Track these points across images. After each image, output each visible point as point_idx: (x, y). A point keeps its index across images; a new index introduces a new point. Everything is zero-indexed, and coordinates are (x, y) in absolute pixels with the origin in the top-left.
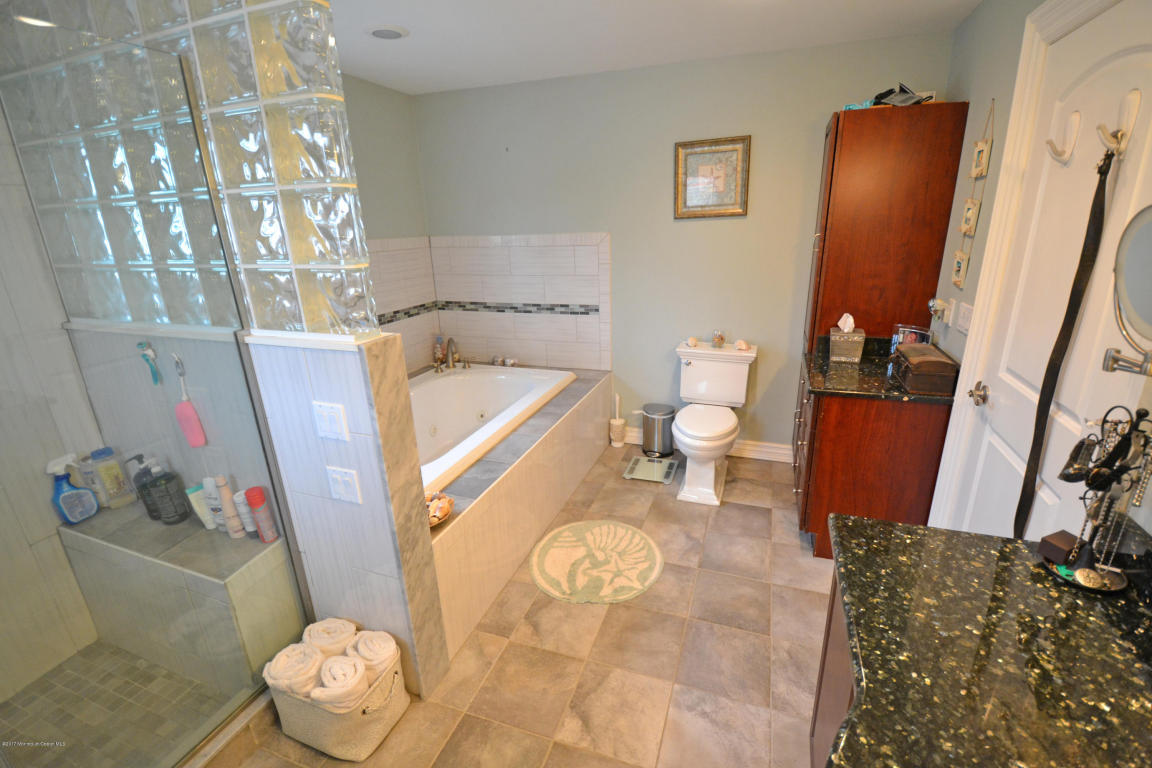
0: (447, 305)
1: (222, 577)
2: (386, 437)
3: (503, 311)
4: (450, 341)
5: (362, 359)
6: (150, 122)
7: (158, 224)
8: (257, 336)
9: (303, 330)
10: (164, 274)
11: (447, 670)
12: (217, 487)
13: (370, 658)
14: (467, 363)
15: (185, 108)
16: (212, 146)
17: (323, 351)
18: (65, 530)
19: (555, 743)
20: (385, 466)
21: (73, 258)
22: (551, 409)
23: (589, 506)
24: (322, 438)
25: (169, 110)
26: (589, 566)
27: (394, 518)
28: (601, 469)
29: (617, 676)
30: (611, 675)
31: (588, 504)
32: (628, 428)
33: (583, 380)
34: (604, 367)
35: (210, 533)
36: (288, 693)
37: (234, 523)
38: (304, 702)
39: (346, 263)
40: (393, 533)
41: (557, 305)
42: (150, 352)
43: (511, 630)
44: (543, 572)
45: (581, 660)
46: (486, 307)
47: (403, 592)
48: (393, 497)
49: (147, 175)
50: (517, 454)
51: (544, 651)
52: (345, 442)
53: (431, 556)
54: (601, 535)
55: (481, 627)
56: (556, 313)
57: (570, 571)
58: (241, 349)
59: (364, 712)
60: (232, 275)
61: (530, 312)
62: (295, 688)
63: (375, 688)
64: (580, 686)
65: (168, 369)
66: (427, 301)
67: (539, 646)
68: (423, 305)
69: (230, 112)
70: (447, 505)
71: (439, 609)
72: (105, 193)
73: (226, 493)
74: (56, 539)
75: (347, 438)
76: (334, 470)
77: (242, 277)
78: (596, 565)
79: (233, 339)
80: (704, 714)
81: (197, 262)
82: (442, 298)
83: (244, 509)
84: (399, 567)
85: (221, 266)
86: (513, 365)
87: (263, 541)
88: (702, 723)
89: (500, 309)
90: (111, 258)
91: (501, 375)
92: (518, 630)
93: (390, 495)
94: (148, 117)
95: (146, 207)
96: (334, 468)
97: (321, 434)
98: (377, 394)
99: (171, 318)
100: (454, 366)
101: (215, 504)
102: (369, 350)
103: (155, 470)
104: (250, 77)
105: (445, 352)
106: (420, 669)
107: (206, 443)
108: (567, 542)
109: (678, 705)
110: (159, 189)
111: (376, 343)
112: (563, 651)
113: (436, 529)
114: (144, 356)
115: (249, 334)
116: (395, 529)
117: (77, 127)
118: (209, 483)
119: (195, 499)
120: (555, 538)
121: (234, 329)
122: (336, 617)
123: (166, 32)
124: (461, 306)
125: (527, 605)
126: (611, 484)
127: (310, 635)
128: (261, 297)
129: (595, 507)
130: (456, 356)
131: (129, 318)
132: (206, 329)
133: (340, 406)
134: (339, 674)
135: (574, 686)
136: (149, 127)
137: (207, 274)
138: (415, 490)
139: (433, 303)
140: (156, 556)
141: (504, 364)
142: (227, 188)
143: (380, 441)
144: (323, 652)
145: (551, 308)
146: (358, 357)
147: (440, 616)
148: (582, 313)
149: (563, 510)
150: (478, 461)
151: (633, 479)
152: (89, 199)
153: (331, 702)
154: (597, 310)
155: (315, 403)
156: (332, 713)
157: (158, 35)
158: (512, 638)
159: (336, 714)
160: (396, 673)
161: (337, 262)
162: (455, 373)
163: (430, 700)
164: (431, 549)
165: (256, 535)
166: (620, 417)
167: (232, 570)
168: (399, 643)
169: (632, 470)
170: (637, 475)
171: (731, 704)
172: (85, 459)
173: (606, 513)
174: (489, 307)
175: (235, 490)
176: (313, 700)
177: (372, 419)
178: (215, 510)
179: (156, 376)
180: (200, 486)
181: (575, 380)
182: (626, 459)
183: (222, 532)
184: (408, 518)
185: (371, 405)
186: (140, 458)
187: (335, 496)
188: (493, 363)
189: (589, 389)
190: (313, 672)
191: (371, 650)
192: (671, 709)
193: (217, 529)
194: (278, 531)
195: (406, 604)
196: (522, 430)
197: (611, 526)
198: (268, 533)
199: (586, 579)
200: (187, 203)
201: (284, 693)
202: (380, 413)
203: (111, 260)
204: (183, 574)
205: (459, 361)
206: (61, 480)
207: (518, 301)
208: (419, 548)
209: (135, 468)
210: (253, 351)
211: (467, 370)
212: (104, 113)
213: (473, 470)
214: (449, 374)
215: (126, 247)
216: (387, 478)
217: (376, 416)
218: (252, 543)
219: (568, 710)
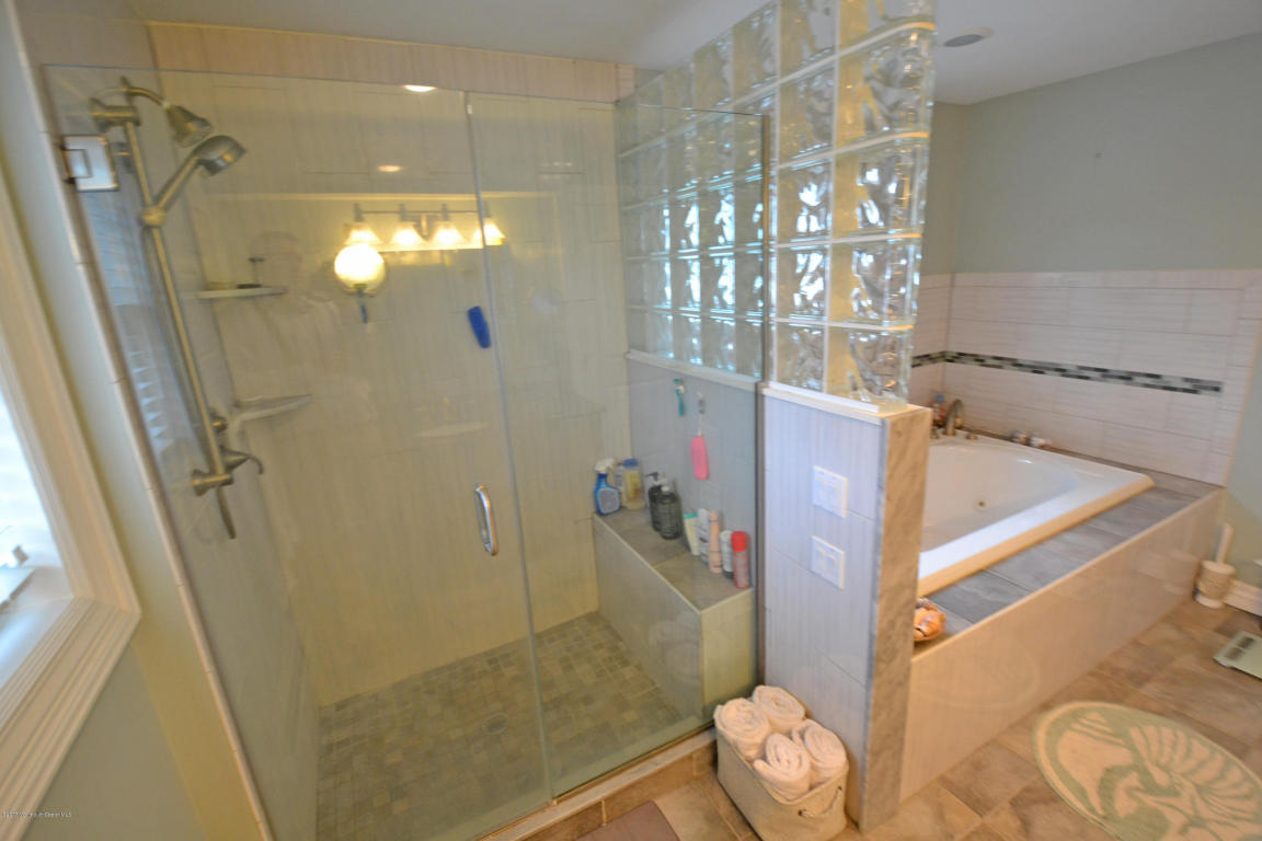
0: (959, 357)
1: (700, 609)
2: (889, 528)
3: (1042, 373)
4: (957, 403)
5: (882, 435)
6: (723, 184)
7: (711, 274)
8: (774, 389)
9: (820, 391)
10: (706, 320)
11: (893, 814)
12: (710, 521)
13: (818, 758)
14: (973, 432)
15: (757, 166)
16: (774, 203)
17: (838, 416)
18: (596, 517)
20: (880, 559)
21: (642, 301)
22: (1104, 525)
23: (1140, 684)
24: (816, 506)
25: (743, 167)
26: (1138, 784)
27: (876, 621)
28: (1170, 632)
31: (1140, 680)
32: (1235, 582)
33: (1165, 492)
34: (1209, 479)
35: (693, 556)
36: (733, 747)
37: (714, 558)
38: (745, 766)
39: (891, 324)
40: (871, 636)
41: (1139, 374)
42: (681, 388)
43: (989, 809)
44: (1054, 760)
46: (1016, 364)
47: (867, 705)
48: (881, 596)
49: (711, 231)
50: (1043, 579)
52: (839, 518)
53: (907, 676)
54: (1161, 742)
55: (943, 780)
56: (1137, 385)
57: (1102, 780)
58: (758, 398)
59: (800, 813)
60: (765, 326)
61: (1087, 378)
62: (740, 746)
63: (817, 794)
65: (692, 406)
66: (933, 350)
68: (927, 356)
69: (796, 165)
70: (936, 621)
71: (902, 740)
72: (676, 246)
73: (715, 528)
74: (589, 521)
75: (843, 514)
76: (821, 544)
77: (774, 328)
78: (1150, 787)
79: (752, 389)
81: (737, 313)
82: (954, 348)
83: (726, 549)
84: (870, 676)
85: (757, 318)
86: (1042, 447)
87: (736, 584)
89: (1038, 369)
90: (669, 303)
91: (1027, 460)
92: (997, 814)
93: (879, 592)
94: (724, 178)
95: (706, 261)
96: (819, 540)
97: (816, 502)
98: (891, 477)
99: (704, 360)
100: (954, 434)
101: (704, 534)
102: (894, 425)
103: (665, 489)
104: (827, 126)
105: (944, 414)
106: (866, 797)
107: (707, 477)
108: (1097, 730)
110: (717, 244)
111: (902, 419)
113: (920, 645)
114: (678, 391)
115: (767, 387)
116: (876, 632)
117: (666, 191)
118: (703, 513)
119: (689, 524)
120: (1075, 715)
121: (756, 380)
122: (785, 689)
123: (757, 93)
124: (979, 360)
125: (1017, 787)
126: (1187, 662)
127: (760, 697)
128: (788, 350)
129: (1150, 689)
130: (959, 421)
131: (671, 355)
132: (728, 374)
133: (843, 479)
134: (784, 758)
136: (721, 187)
137: (742, 324)
138: (906, 594)
139: (941, 353)
140: (653, 565)
141: (1028, 443)
142: (780, 242)
143: (882, 530)
144: (771, 723)
145: (1127, 377)
146: (878, 431)
147: (901, 749)
148: (1185, 390)
149: (1092, 674)
150: (980, 572)
151: (1236, 669)
152: (663, 253)
153: (771, 783)
154: (1217, 389)
155: (817, 468)
156: (769, 795)
157: (746, 99)
158: (989, 819)
159: (774, 800)
160: (840, 788)
161: (879, 323)
162: (954, 443)
163: (869, 837)
164: (909, 669)
165: (731, 576)
166: (1226, 561)
167: (708, 604)
168: (850, 757)
169: (1235, 654)
170: (1243, 664)
172: (619, 464)
173: (1173, 707)
174: (1020, 365)
175: (721, 529)
176: (754, 769)
177: (878, 502)
178: (703, 540)
179: (682, 409)
180: (695, 514)
181: (1150, 490)
182: (1226, 631)
183: (703, 561)
184: (892, 624)
185: (880, 487)
186: (655, 475)
187: (814, 569)
188: (1011, 439)
189: (1178, 508)
190: (758, 740)
191: (818, 748)
193: (699, 557)
194: (750, 581)
195: (867, 718)
196: (1051, 546)
197: (1181, 735)
198: (742, 580)
199: (1134, 804)
200: (740, 258)
201: (729, 744)
202: (888, 498)
203: (668, 305)
204: (671, 590)
205: (960, 428)
206: (602, 477)
207: (1070, 361)
208: (897, 662)
209: (650, 483)
210: (767, 402)
211: (972, 443)
212: (688, 177)
213: (973, 582)
214: (943, 444)
215: (682, 295)
216: (879, 572)
217: (883, 500)
218: (727, 583)
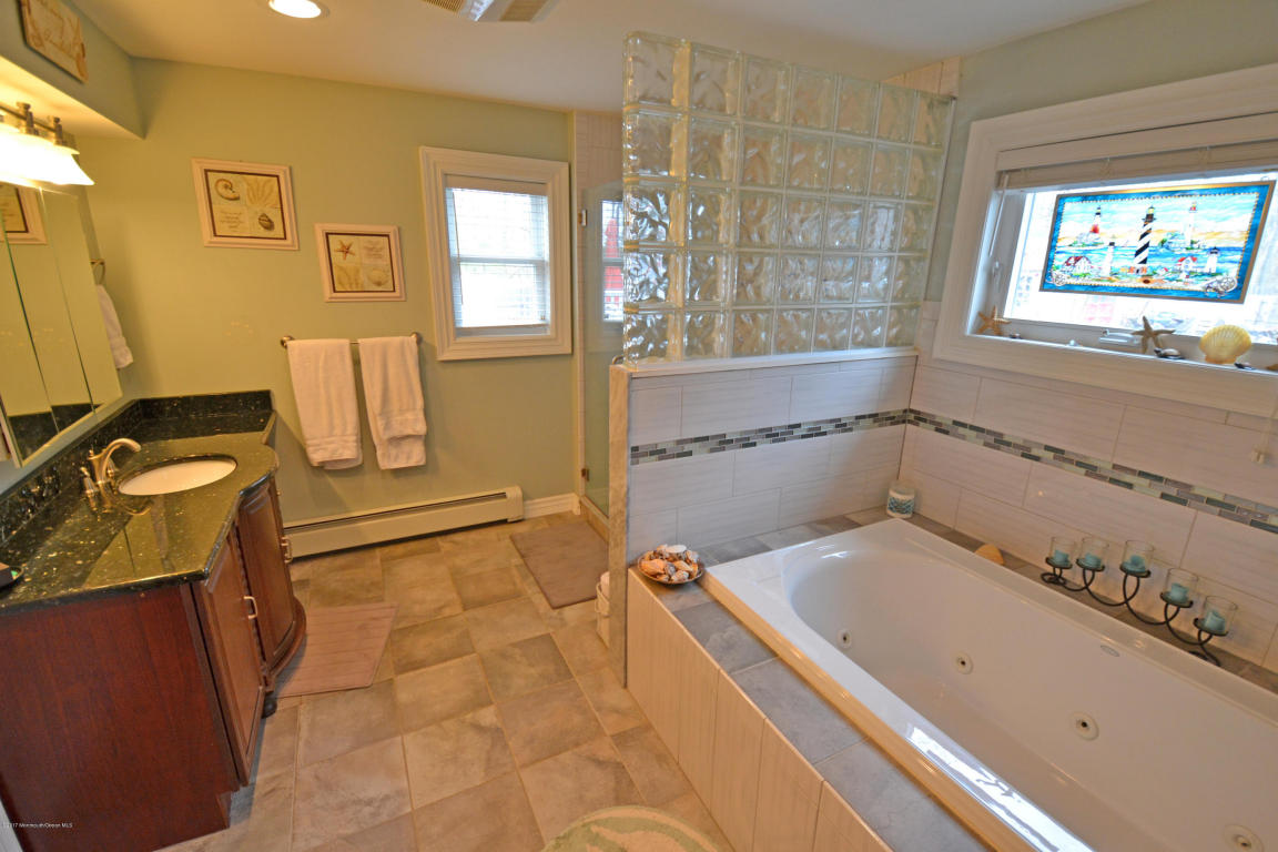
19: (491, 703)
29: (477, 777)
30: (483, 774)
43: (618, 744)
45: (524, 766)
51: (567, 749)
55: (649, 728)
64: (506, 746)
67: (576, 750)
80: (369, 803)
88: (371, 793)
92: (613, 749)
109: (400, 793)
112: (549, 762)
125: (635, 778)
135: (510, 743)
158: (608, 740)
171: (341, 831)
192: (406, 784)
219: (499, 725)
